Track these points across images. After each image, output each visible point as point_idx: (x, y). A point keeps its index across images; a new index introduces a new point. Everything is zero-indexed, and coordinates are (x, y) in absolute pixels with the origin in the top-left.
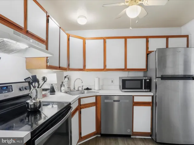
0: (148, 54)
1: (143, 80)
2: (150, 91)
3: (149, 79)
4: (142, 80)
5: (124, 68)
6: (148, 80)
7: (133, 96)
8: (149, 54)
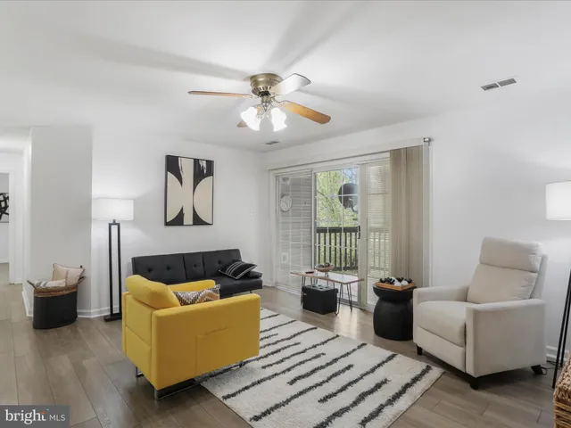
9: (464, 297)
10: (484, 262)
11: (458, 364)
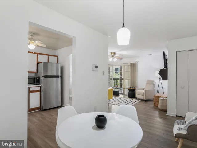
0: (38, 63)
2: (39, 84)
3: (38, 77)
4: (34, 78)
9: (144, 89)
10: (147, 84)
11: (143, 98)
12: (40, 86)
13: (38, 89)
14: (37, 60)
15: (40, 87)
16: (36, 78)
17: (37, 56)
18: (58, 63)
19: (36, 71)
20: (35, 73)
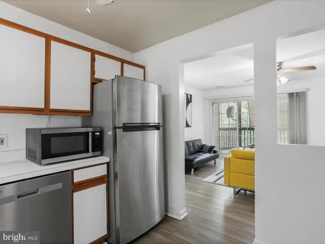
0: (94, 82)
1: (90, 134)
3: (99, 130)
4: (88, 133)
5: (43, 107)
6: (98, 134)
7: (72, 171)
8: (96, 83)
12: (105, 159)
13: (101, 171)
14: (93, 72)
15: (108, 164)
16: (93, 133)
17: (93, 60)
18: (144, 80)
19: (87, 108)
20: (83, 117)
